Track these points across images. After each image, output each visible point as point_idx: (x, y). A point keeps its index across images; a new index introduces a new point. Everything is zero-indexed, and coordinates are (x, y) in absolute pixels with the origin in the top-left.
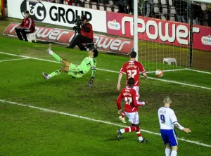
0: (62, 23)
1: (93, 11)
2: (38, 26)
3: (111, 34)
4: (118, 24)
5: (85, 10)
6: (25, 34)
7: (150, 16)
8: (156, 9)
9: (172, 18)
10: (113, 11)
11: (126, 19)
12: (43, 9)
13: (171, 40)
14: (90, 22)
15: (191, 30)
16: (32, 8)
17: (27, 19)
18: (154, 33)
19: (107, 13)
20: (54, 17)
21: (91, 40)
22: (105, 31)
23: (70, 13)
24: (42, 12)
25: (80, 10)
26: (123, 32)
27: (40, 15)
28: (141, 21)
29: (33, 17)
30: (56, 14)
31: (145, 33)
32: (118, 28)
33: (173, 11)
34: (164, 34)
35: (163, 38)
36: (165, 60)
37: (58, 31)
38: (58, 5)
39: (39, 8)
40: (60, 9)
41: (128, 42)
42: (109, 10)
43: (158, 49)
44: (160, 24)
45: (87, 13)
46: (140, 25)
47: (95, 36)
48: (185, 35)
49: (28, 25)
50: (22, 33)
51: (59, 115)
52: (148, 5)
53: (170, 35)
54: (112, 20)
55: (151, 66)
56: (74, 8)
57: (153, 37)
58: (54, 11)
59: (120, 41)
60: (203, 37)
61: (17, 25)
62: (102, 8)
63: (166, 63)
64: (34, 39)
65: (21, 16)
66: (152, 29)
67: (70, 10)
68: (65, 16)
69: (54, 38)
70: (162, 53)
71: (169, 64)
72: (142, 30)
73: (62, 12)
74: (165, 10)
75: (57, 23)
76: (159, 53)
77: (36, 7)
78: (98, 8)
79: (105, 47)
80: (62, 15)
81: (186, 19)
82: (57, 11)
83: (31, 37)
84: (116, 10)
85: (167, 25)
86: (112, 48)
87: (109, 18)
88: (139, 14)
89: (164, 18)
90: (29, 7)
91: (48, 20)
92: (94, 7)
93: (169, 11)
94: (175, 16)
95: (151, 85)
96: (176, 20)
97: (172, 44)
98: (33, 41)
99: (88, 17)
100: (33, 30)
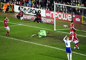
0: (31, 14)
1: (41, 10)
2: (24, 15)
3: (47, 17)
4: (49, 14)
5: (39, 9)
6: (20, 17)
7: (59, 12)
8: (61, 10)
9: (66, 12)
10: (48, 10)
11: (52, 12)
12: (26, 9)
13: (66, 19)
14: (40, 14)
15: (72, 16)
16: (22, 9)
17: (20, 12)
18: (60, 17)
19: (46, 11)
20: (29, 12)
21: (41, 19)
22: (45, 16)
23: (34, 11)
24: (25, 10)
25: (37, 10)
26: (51, 17)
27: (24, 11)
28: (57, 13)
29: (22, 12)
30: (30, 11)
31: (58, 17)
32: (49, 16)
33: (67, 10)
34: (64, 17)
35: (64, 19)
36: (64, 26)
37: (30, 16)
38: (30, 8)
39: (24, 9)
40: (31, 9)
41: (52, 20)
42: (46, 10)
43: (62, 22)
44: (63, 14)
45: (39, 10)
46: (56, 15)
47: (42, 18)
48: (70, 18)
49: (21, 14)
50: (19, 17)
51: (30, 43)
52: (59, 8)
53: (66, 18)
54: (47, 13)
55: (60, 28)
56: (35, 9)
57: (60, 18)
58: (29, 10)
59: (50, 20)
60: (76, 19)
61: (17, 14)
62: (44, 9)
63: (64, 27)
64: (23, 19)
65: (19, 11)
66: (60, 16)
67: (34, 10)
68: (32, 12)
69: (29, 19)
70: (63, 24)
71: (65, 27)
72: (57, 16)
73: (31, 10)
74: (64, 10)
75: (30, 14)
76: (62, 24)
77: (23, 9)
78: (43, 9)
79: (45, 21)
80: (32, 11)
81: (71, 13)
82: (30, 10)
83: (22, 18)
84: (49, 10)
85: (65, 14)
86: (47, 22)
87: (46, 12)
88: (56, 11)
89: (64, 12)
90: (21, 9)
91: (27, 13)
92: (42, 9)
93: (65, 10)
94: (67, 12)
95: (60, 34)
96: (68, 13)
97: (66, 21)
98: (22, 20)
99: (40, 12)
100: (22, 16)
